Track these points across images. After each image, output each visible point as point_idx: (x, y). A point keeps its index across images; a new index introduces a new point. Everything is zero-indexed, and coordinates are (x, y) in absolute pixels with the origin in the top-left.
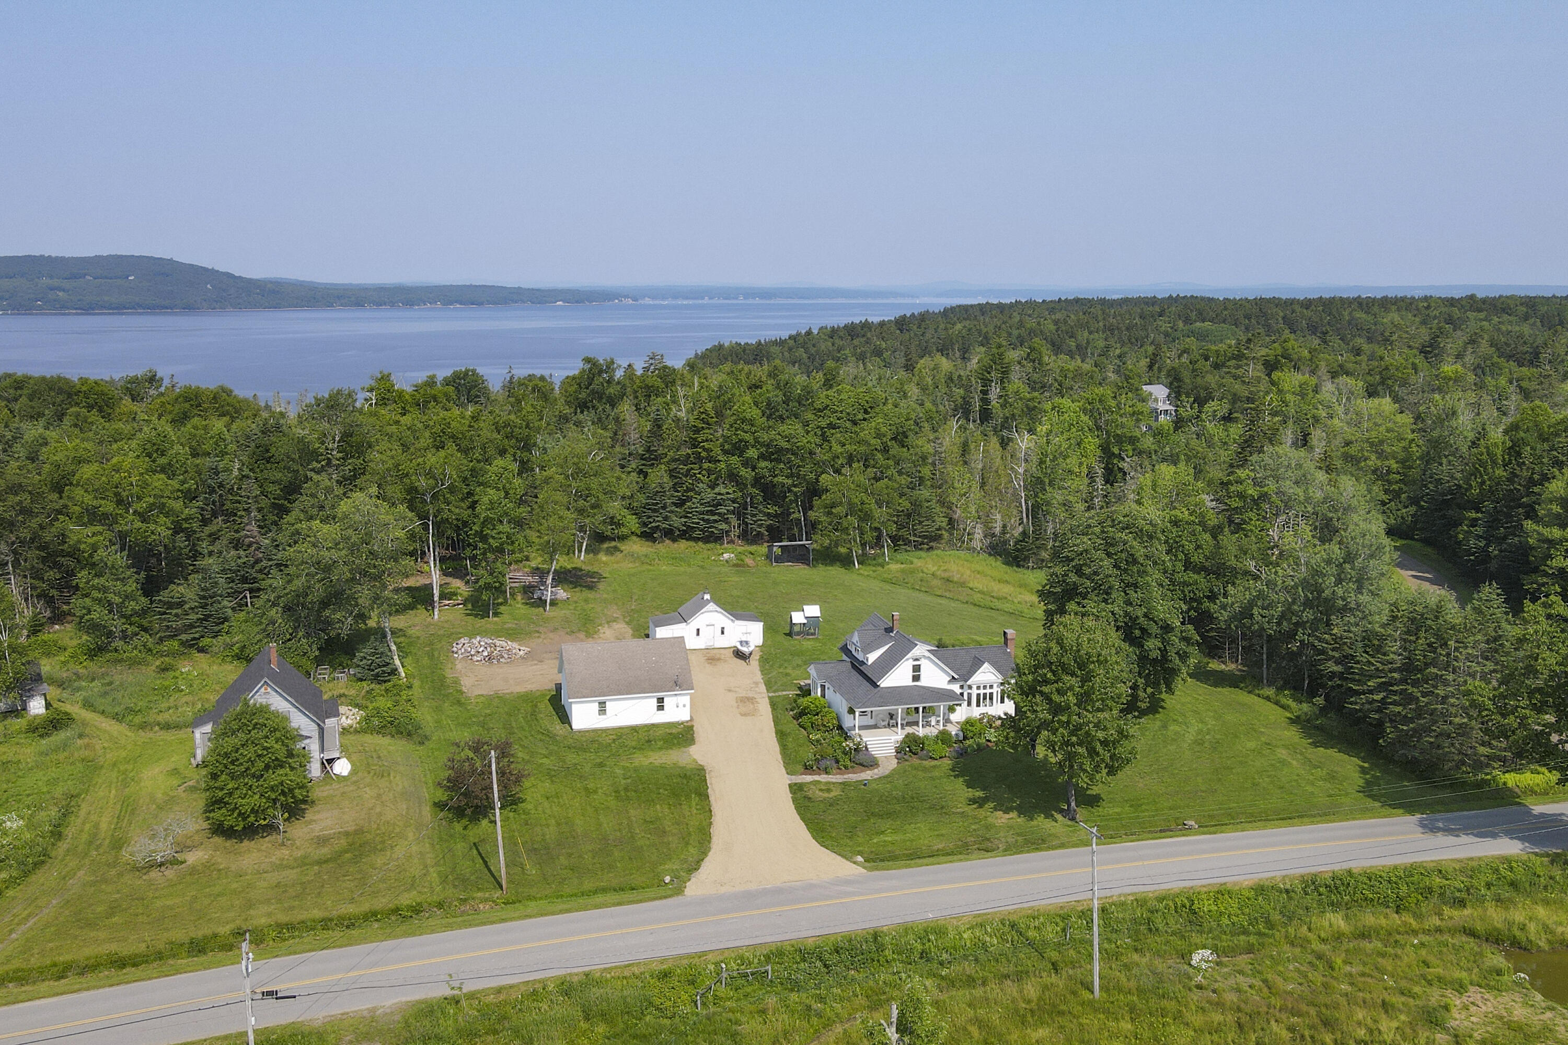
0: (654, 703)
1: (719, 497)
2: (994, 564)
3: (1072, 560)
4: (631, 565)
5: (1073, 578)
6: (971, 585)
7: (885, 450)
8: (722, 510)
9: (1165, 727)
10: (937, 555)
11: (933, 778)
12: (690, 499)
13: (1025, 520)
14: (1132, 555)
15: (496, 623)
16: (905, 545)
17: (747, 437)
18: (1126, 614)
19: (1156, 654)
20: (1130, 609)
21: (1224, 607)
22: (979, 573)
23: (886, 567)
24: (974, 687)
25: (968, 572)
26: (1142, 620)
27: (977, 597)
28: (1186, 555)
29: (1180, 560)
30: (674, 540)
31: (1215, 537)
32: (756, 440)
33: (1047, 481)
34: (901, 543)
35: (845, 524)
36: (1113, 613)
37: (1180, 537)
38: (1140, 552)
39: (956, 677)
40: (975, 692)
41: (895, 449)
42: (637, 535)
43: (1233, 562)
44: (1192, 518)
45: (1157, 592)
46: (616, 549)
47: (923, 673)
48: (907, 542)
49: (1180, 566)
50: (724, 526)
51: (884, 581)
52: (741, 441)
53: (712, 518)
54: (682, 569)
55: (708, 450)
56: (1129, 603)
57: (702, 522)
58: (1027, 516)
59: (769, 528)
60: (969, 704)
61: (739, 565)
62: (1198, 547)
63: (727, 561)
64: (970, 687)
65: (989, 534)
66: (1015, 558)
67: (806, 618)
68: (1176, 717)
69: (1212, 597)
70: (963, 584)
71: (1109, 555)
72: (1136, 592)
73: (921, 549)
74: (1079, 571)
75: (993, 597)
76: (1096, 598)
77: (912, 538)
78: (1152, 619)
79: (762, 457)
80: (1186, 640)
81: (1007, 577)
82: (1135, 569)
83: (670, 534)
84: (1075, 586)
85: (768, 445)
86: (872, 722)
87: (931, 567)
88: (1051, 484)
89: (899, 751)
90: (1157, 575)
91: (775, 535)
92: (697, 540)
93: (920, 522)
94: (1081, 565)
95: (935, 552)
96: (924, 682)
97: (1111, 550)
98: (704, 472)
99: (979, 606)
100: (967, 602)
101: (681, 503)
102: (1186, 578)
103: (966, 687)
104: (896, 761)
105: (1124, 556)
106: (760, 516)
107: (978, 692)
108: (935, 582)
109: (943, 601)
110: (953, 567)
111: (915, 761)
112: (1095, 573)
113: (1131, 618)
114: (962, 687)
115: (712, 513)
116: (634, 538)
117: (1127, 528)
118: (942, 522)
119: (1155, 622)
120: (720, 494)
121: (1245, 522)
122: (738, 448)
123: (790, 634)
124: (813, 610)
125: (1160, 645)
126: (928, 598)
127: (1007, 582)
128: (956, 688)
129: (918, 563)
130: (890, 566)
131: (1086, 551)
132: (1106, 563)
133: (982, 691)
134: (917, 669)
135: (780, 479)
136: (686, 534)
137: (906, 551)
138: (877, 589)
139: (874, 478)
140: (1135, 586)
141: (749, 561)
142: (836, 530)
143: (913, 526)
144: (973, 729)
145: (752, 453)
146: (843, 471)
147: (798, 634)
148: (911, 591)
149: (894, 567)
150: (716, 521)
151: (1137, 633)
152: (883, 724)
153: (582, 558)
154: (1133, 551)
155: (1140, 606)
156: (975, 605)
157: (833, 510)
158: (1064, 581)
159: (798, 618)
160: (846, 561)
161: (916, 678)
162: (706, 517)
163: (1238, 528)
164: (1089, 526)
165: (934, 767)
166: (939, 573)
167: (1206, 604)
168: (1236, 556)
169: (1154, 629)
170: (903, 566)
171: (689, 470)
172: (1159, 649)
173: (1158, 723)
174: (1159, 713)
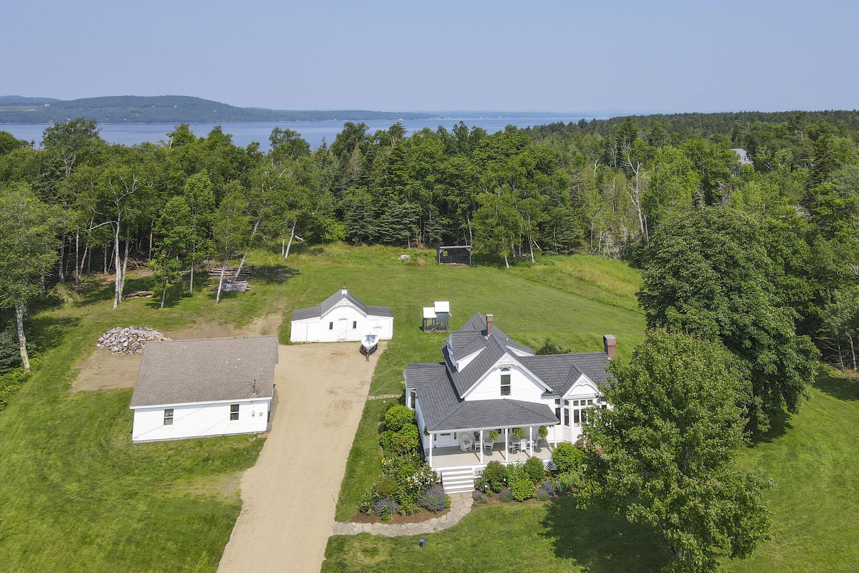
0: (227, 410)
1: (404, 211)
2: (620, 265)
3: (668, 261)
4: (324, 263)
5: (671, 281)
6: (599, 284)
7: (529, 175)
8: (406, 221)
9: (793, 455)
10: (575, 259)
11: (510, 534)
12: (383, 213)
13: (643, 231)
14: (732, 257)
15: (164, 313)
16: (550, 250)
17: (427, 166)
18: (734, 322)
19: (771, 369)
20: (736, 316)
21: (834, 312)
22: (607, 273)
23: (532, 267)
24: (571, 402)
25: (599, 272)
26: (752, 329)
27: (603, 295)
28: (785, 259)
29: (780, 264)
30: (370, 244)
31: (810, 243)
32: (434, 168)
33: (658, 199)
34: (547, 248)
35: (496, 232)
36: (718, 321)
37: (777, 242)
38: (740, 255)
39: (550, 390)
40: (572, 408)
41: (540, 176)
42: (342, 240)
43: (832, 267)
44: (786, 225)
45: (764, 298)
46: (321, 251)
47: (513, 385)
48: (552, 248)
49: (780, 270)
50: (408, 233)
51: (528, 279)
52: (422, 169)
53: (398, 227)
54: (363, 267)
55: (399, 176)
56: (734, 309)
57: (391, 230)
58: (644, 228)
59: (444, 236)
60: (567, 422)
61: (412, 265)
62: (795, 252)
63: (403, 261)
64: (567, 403)
65: (618, 242)
66: (637, 261)
67: (436, 313)
68: (803, 440)
69: (819, 301)
70: (592, 283)
71: (707, 257)
72: (740, 297)
73: (563, 254)
74: (676, 274)
75: (616, 294)
76: (696, 304)
77: (556, 244)
78: (763, 329)
79: (438, 181)
80: (805, 352)
81: (629, 277)
82: (737, 272)
83: (365, 239)
84: (674, 290)
85: (443, 173)
86: (455, 443)
87: (569, 268)
88: (661, 202)
89: (479, 486)
90: (761, 278)
91: (447, 240)
92: (387, 244)
93: (562, 232)
94: (679, 267)
95: (574, 256)
96: (515, 395)
97: (709, 251)
98: (396, 193)
99: (603, 303)
100: (593, 299)
101: (377, 215)
102: (788, 282)
103: (562, 402)
104: (472, 501)
105: (722, 257)
106: (437, 226)
107: (576, 408)
108: (570, 281)
109: (572, 298)
110: (586, 268)
111: (495, 503)
112: (694, 276)
113: (738, 326)
114: (558, 401)
115: (399, 223)
116: (340, 242)
117: (723, 229)
118: (581, 232)
119: (766, 331)
120: (405, 209)
121: (836, 229)
122: (421, 174)
123: (422, 328)
124: (443, 306)
125: (774, 357)
126: (560, 295)
127: (629, 281)
128: (551, 403)
129: (559, 264)
130: (536, 266)
131: (682, 252)
132: (705, 265)
133: (580, 407)
134: (506, 380)
135: (451, 198)
136: (378, 239)
137: (551, 255)
138: (519, 286)
139: (519, 196)
140: (739, 290)
141: (421, 261)
142: (491, 237)
143: (556, 234)
144: (567, 459)
145: (430, 178)
146: (496, 190)
147: (430, 328)
148: (548, 288)
149: (539, 267)
150: (401, 229)
151: (747, 343)
152: (467, 446)
153: (286, 256)
154: (732, 253)
155: (747, 312)
156: (600, 301)
157: (486, 221)
158: (661, 284)
159: (429, 313)
160: (500, 263)
161: (506, 390)
162: (394, 226)
163: (830, 235)
164: (683, 227)
165: (516, 514)
166: (574, 273)
167: (812, 308)
168: (834, 261)
169: (765, 339)
170: (546, 267)
171: (384, 191)
172: (775, 363)
173: (785, 449)
174: (785, 433)
